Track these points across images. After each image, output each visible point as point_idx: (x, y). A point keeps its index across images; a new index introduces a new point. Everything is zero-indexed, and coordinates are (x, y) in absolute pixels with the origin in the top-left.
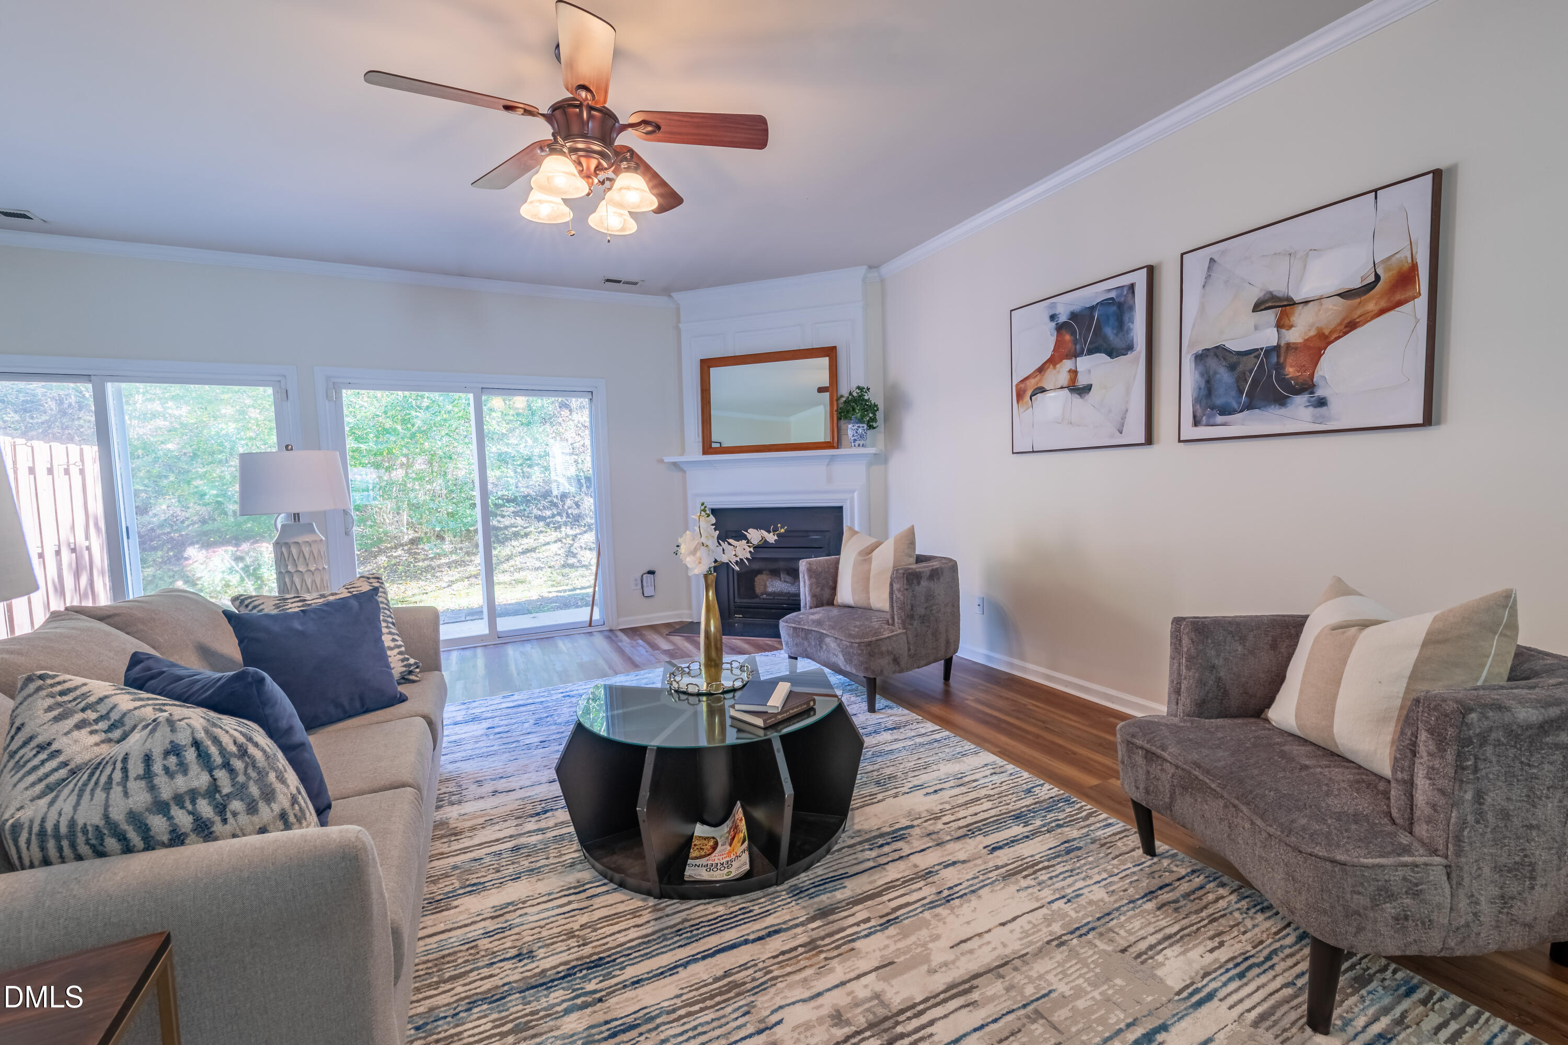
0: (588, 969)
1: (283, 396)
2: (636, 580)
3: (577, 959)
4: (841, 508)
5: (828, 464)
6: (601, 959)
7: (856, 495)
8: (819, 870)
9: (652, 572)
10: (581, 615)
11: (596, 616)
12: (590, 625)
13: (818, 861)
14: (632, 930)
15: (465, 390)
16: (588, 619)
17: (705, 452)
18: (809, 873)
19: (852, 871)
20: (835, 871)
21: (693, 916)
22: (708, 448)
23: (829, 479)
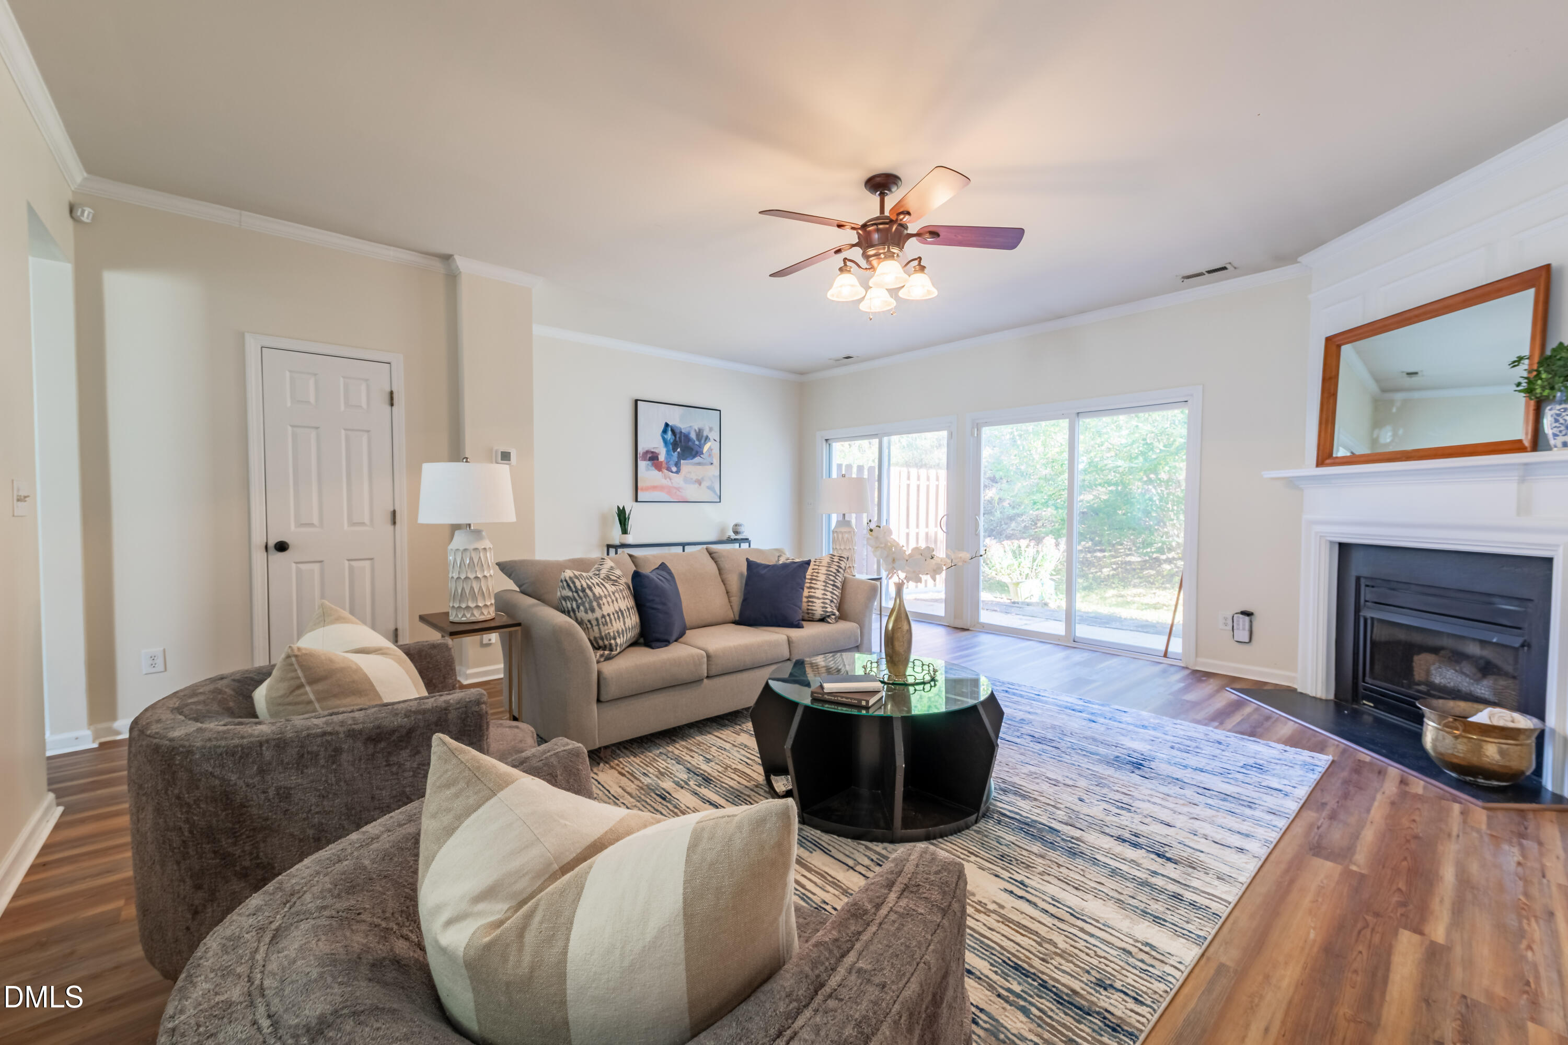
0: (703, 779)
1: (951, 436)
2: (1226, 619)
3: (709, 774)
4: (1549, 561)
5: (1522, 480)
6: (711, 780)
8: (826, 837)
9: (1248, 614)
10: (1158, 643)
11: (1176, 646)
12: (1165, 655)
13: (839, 836)
14: (735, 782)
15: (1063, 416)
16: (1163, 648)
17: (1320, 463)
18: (823, 834)
19: (834, 852)
20: (829, 845)
21: (753, 797)
22: (1325, 457)
23: (1523, 507)
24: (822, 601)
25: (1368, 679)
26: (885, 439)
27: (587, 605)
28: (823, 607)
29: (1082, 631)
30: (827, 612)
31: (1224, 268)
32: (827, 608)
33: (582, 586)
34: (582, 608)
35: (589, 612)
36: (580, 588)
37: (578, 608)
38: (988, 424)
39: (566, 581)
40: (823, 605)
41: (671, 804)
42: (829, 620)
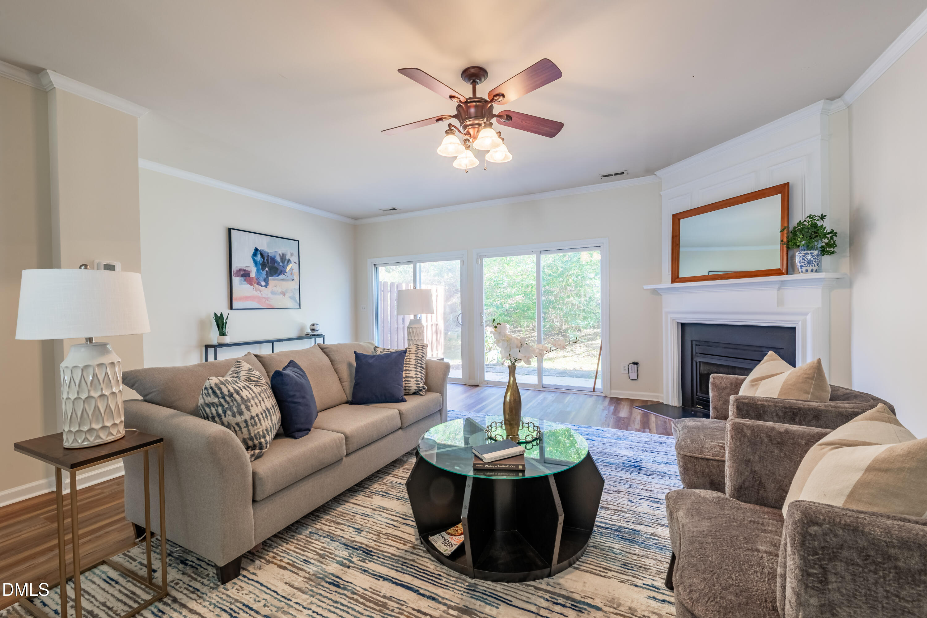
0: (364, 552)
1: (463, 263)
2: (625, 367)
3: (366, 545)
4: (794, 329)
5: (779, 289)
6: (371, 551)
7: (809, 317)
8: (500, 588)
9: (636, 363)
10: (589, 384)
11: (599, 385)
12: (594, 391)
13: (507, 582)
14: (394, 549)
15: (532, 253)
16: (593, 386)
17: (673, 281)
18: (495, 584)
19: (515, 602)
20: (507, 594)
21: (418, 561)
22: (676, 278)
23: (780, 302)
24: (415, 379)
25: (698, 394)
26: (418, 265)
27: (235, 409)
28: (416, 384)
29: (547, 381)
30: (420, 387)
31: (623, 173)
32: (419, 384)
33: (229, 391)
34: (229, 412)
35: (237, 415)
36: (227, 393)
37: (225, 412)
38: (486, 256)
39: (211, 388)
40: (416, 382)
41: (348, 590)
42: (421, 393)
